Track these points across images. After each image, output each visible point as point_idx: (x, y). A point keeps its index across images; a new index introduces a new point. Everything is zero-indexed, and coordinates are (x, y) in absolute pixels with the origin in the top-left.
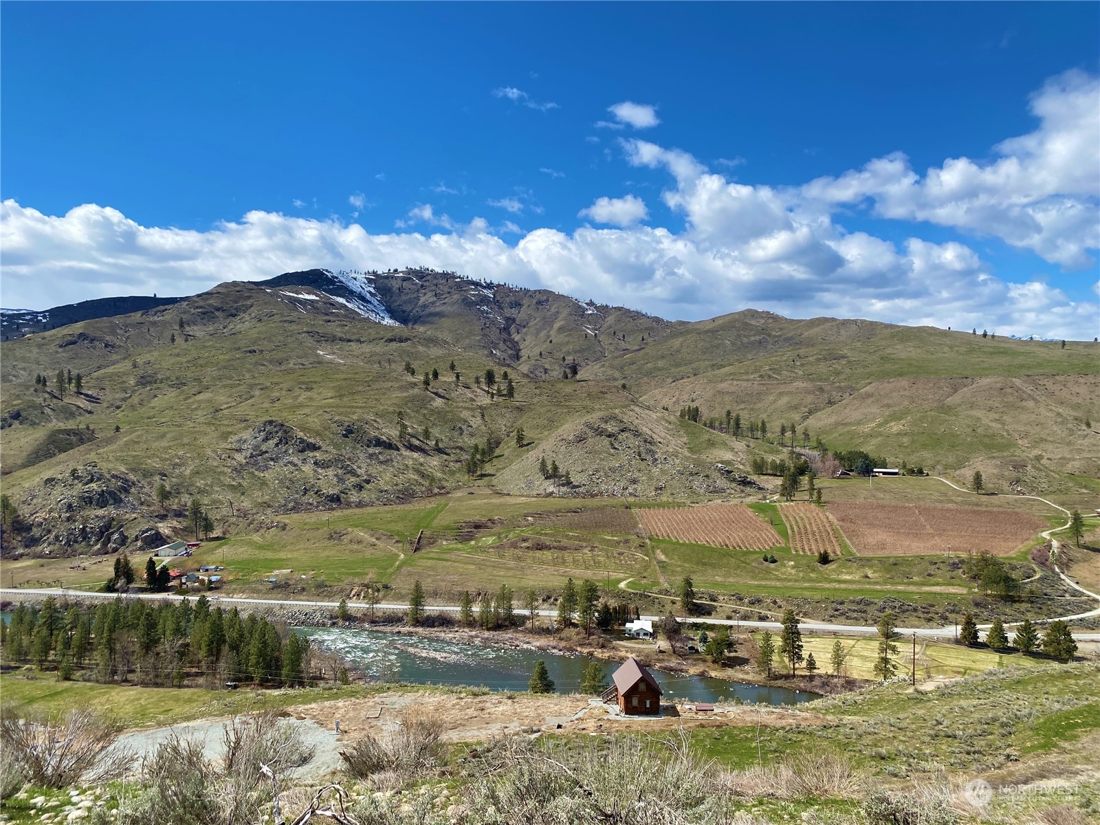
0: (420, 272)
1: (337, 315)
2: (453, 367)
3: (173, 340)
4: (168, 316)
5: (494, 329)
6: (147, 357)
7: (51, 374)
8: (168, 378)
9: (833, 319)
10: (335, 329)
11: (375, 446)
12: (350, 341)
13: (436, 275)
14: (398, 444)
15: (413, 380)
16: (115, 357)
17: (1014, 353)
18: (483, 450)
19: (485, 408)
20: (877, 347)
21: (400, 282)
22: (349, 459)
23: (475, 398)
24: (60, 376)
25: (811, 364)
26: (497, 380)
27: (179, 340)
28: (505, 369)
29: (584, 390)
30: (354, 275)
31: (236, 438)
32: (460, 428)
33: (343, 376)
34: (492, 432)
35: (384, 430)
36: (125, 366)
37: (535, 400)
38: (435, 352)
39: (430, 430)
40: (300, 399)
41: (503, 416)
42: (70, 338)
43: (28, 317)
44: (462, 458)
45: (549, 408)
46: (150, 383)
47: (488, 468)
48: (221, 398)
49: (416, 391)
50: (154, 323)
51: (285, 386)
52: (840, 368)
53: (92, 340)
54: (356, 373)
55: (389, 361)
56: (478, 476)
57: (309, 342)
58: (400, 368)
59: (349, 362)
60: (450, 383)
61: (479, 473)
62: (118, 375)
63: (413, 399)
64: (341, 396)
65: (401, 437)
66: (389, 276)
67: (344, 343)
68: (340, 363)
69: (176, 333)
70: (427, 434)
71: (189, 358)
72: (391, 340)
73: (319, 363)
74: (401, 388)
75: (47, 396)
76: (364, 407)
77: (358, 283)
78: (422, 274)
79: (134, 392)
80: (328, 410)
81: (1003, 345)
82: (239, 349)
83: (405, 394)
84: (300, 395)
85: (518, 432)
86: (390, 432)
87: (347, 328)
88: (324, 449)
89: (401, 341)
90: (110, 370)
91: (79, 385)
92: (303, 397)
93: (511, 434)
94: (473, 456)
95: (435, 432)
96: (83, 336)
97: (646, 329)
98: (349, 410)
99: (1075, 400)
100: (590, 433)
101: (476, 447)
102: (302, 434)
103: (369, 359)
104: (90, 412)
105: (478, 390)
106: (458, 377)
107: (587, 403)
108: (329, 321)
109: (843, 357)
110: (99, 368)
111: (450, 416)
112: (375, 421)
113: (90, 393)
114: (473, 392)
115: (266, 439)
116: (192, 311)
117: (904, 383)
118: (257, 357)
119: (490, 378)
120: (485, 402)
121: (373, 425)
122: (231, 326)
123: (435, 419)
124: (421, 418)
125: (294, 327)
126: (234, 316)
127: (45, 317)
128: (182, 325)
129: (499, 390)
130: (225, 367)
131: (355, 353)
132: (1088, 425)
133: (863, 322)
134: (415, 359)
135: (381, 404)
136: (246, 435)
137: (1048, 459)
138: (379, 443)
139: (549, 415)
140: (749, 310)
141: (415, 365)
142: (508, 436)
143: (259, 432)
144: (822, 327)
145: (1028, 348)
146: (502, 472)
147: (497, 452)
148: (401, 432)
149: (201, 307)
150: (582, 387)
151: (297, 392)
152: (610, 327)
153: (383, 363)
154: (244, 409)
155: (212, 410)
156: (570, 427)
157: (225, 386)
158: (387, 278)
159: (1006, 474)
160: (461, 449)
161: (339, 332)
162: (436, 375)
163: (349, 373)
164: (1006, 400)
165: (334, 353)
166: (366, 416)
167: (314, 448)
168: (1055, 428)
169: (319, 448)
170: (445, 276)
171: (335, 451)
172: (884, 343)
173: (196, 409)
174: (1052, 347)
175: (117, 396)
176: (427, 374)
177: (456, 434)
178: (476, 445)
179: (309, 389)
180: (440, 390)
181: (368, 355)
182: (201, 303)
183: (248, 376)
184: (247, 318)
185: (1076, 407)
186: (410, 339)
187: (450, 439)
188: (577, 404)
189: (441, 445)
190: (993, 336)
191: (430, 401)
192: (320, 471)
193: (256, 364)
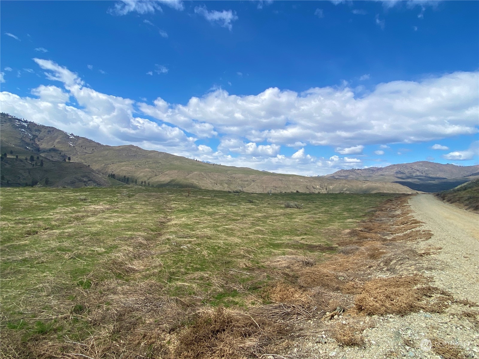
5: (27, 139)
17: (202, 166)
25: (151, 164)
52: (159, 166)
97: (94, 146)
99: (214, 178)
109: (160, 163)
117: (176, 171)
132: (217, 184)
152: (80, 144)
168: (210, 185)
170: (3, 115)
172: (171, 160)
185: (215, 180)
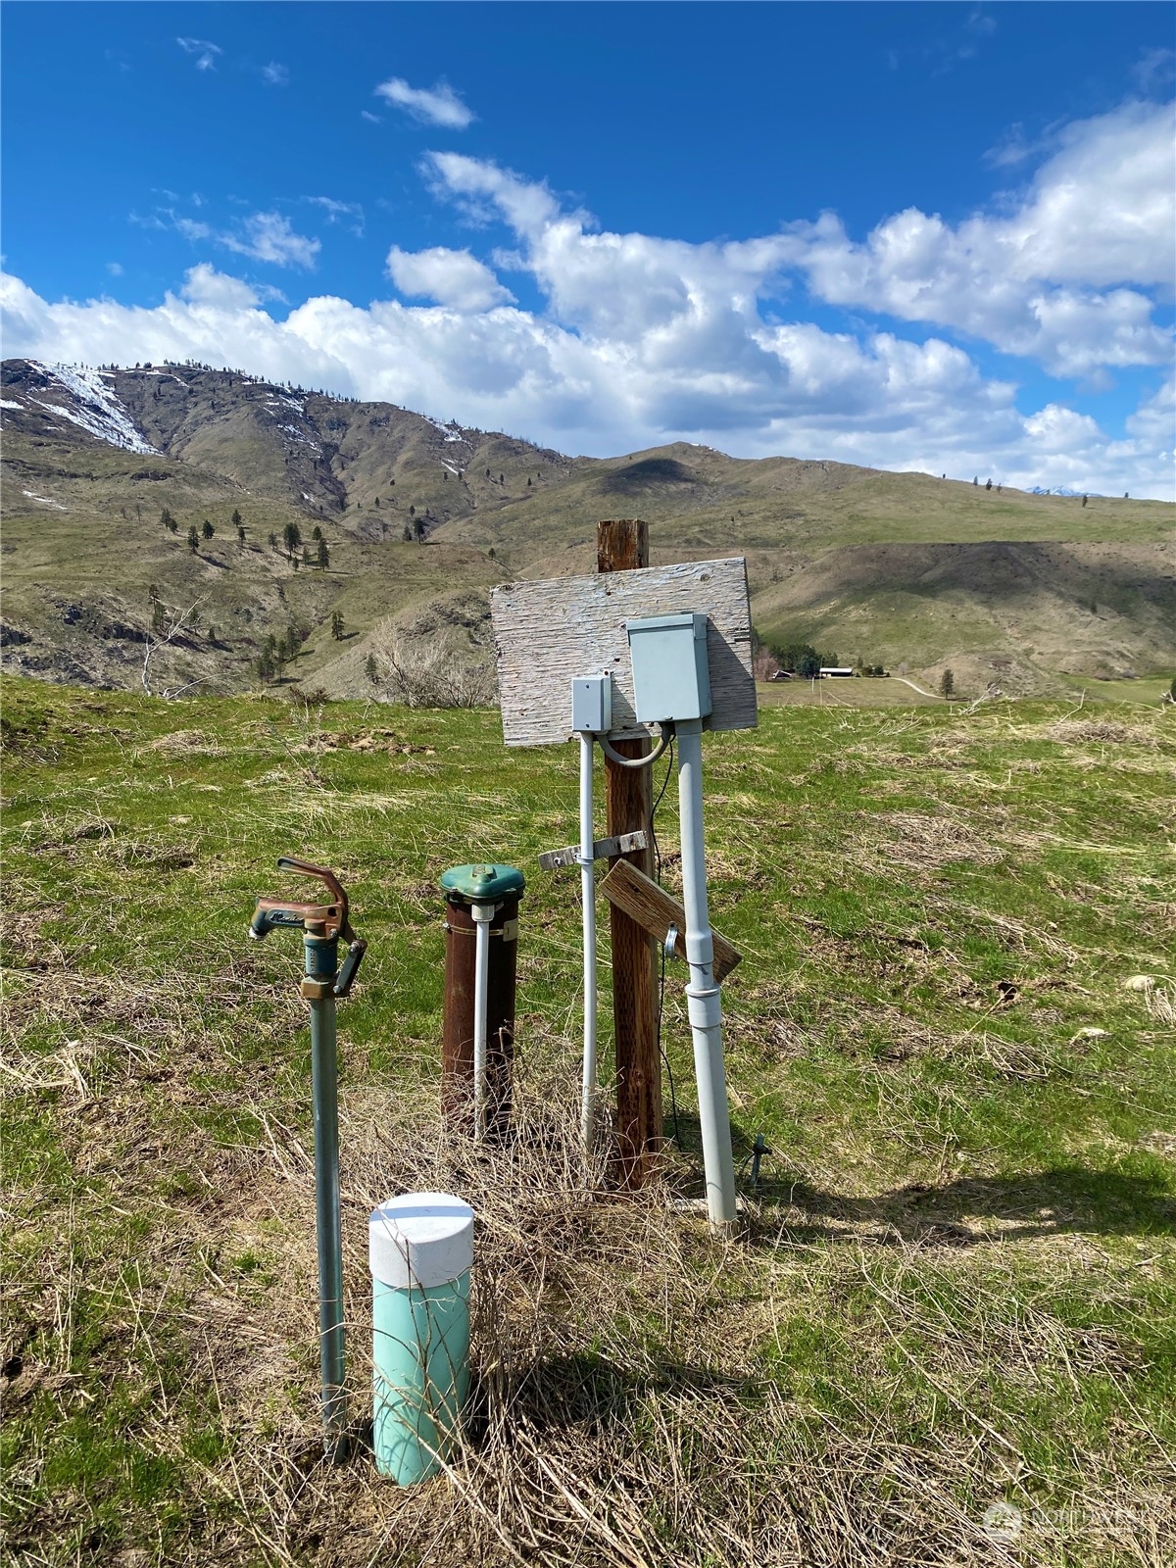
0: (188, 369)
1: (55, 435)
2: (237, 519)
5: (305, 461)
9: (793, 460)
10: (50, 457)
11: (116, 637)
12: (75, 476)
13: (211, 375)
14: (151, 634)
15: (174, 538)
17: (1020, 512)
18: (283, 643)
19: (285, 582)
20: (846, 500)
21: (155, 385)
22: (77, 656)
23: (269, 566)
25: (756, 524)
26: (304, 540)
28: (317, 523)
29: (435, 557)
30: (80, 371)
32: (248, 611)
33: (64, 531)
34: (297, 618)
35: (129, 614)
37: (362, 571)
38: (210, 495)
39: (201, 614)
41: (313, 594)
44: (251, 656)
45: (381, 584)
47: (291, 671)
49: (177, 554)
52: (793, 530)
54: (85, 527)
55: (138, 508)
56: (275, 681)
57: (10, 476)
58: (155, 519)
59: (74, 509)
60: (230, 544)
61: (276, 677)
63: (173, 567)
64: (61, 562)
65: (155, 623)
66: (138, 375)
67: (67, 480)
68: (60, 511)
70: (196, 620)
72: (141, 477)
73: (27, 509)
74: (153, 551)
76: (98, 578)
77: (88, 384)
78: (190, 373)
80: (41, 582)
81: (1011, 501)
83: (161, 560)
85: (335, 617)
86: (141, 617)
87: (70, 455)
88: (36, 641)
89: (156, 477)
92: (2, 561)
93: (326, 621)
94: (267, 652)
95: (210, 617)
97: (536, 467)
98: (73, 583)
99: (1082, 575)
100: (440, 620)
101: (272, 640)
102: (2, 619)
103: (107, 504)
105: (275, 555)
106: (242, 534)
107: (439, 576)
108: (41, 444)
109: (800, 515)
111: (230, 593)
112: (115, 600)
114: (267, 557)
120: (285, 573)
121: (111, 606)
123: (208, 598)
124: (186, 595)
129: (306, 556)
131: (84, 495)
133: (832, 464)
134: (181, 505)
135: (123, 574)
137: (1040, 653)
138: (121, 632)
139: (382, 593)
140: (680, 444)
141: (178, 515)
142: (321, 623)
144: (777, 470)
145: (1040, 505)
146: (311, 675)
147: (305, 647)
148: (156, 616)
150: (431, 553)
152: (482, 463)
153: (128, 511)
156: (413, 610)
158: (134, 376)
159: (984, 672)
160: (249, 642)
161: (57, 462)
162: (209, 531)
163: (73, 527)
164: (997, 575)
165: (50, 495)
166: (99, 592)
167: (23, 639)
168: (1053, 613)
169: (29, 640)
170: (228, 376)
171: (54, 645)
172: (856, 495)
174: (1070, 504)
176: (193, 530)
177: (240, 619)
178: (271, 636)
179: (11, 550)
180: (215, 555)
181: (105, 500)
185: (1083, 585)
186: (170, 475)
187: (232, 628)
188: (424, 577)
189: (217, 637)
190: (999, 488)
191: (199, 571)
192: (32, 673)
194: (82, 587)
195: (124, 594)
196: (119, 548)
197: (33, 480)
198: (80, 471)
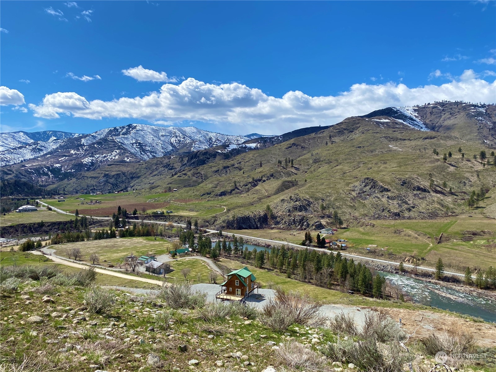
0: (442, 103)
1: (399, 128)
2: (460, 150)
3: (327, 144)
4: (325, 134)
5: (485, 129)
6: (317, 151)
7: (283, 159)
8: (324, 160)
10: (398, 135)
11: (417, 190)
12: (405, 140)
13: (451, 104)
14: (429, 190)
15: (438, 158)
16: (305, 152)
18: (478, 194)
19: (480, 172)
21: (431, 110)
22: (404, 197)
23: (473, 166)
24: (286, 160)
26: (487, 156)
27: (329, 144)
28: (492, 150)
30: (407, 108)
31: (352, 185)
32: (464, 182)
33: (401, 157)
34: (484, 185)
35: (422, 183)
36: (308, 156)
38: (450, 143)
39: (447, 183)
40: (381, 168)
41: (491, 176)
42: (289, 145)
43: (275, 138)
44: (465, 198)
46: (318, 162)
47: (481, 204)
48: (346, 168)
49: (439, 163)
50: (319, 137)
51: (374, 162)
53: (297, 146)
54: (408, 155)
55: (425, 149)
56: (475, 208)
57: (385, 141)
58: (430, 152)
59: (404, 150)
60: (458, 159)
61: (475, 206)
62: (306, 159)
63: (438, 167)
64: (400, 166)
65: (431, 186)
66: (425, 107)
67: (402, 141)
68: (400, 151)
69: (328, 141)
70: (445, 185)
71: (333, 151)
72: (426, 138)
73: (390, 151)
74: (431, 162)
75: (282, 168)
76: (412, 171)
77: (409, 112)
78: (443, 104)
79: (312, 166)
80: (394, 173)
82: (354, 146)
83: (433, 165)
84: (381, 166)
86: (425, 184)
87: (403, 134)
88: (392, 191)
89: (431, 138)
90: (303, 157)
91: (292, 164)
92: (382, 167)
94: (472, 197)
95: (450, 184)
96: (294, 144)
98: (404, 173)
101: (474, 193)
102: (382, 184)
103: (414, 148)
104: (296, 174)
105: (475, 162)
106: (463, 155)
108: (395, 131)
110: (299, 156)
111: (458, 176)
112: (417, 178)
113: (296, 166)
114: (472, 163)
115: (365, 186)
116: (335, 131)
118: (362, 149)
119: (483, 155)
120: (480, 168)
121: (416, 180)
122: (351, 136)
123: (449, 177)
124: (442, 177)
125: (378, 135)
126: (352, 132)
127: (281, 138)
128: (330, 137)
129: (488, 162)
130: (348, 155)
131: (407, 146)
134: (439, 147)
135: (420, 170)
136: (357, 184)
138: (419, 189)
141: (438, 150)
142: (494, 187)
143: (363, 183)
146: (490, 206)
147: (487, 195)
148: (431, 184)
149: (338, 129)
151: (380, 164)
153: (421, 150)
154: (356, 173)
155: (342, 173)
157: (348, 163)
158: (424, 108)
160: (465, 193)
161: (399, 136)
162: (450, 155)
163: (404, 155)
165: (397, 146)
166: (412, 176)
167: (388, 190)
169: (390, 190)
170: (457, 103)
171: (397, 192)
173: (336, 172)
175: (306, 167)
176: (445, 155)
177: (462, 185)
178: (474, 191)
179: (385, 163)
180: (453, 163)
181: (414, 146)
182: (338, 127)
183: (357, 158)
184: (358, 132)
186: (436, 137)
187: (458, 188)
189: (453, 191)
191: (447, 168)
192: (390, 201)
193: (362, 152)
194: (407, 174)
195: (420, 176)
196: (419, 161)
197: (392, 142)
198: (407, 138)
